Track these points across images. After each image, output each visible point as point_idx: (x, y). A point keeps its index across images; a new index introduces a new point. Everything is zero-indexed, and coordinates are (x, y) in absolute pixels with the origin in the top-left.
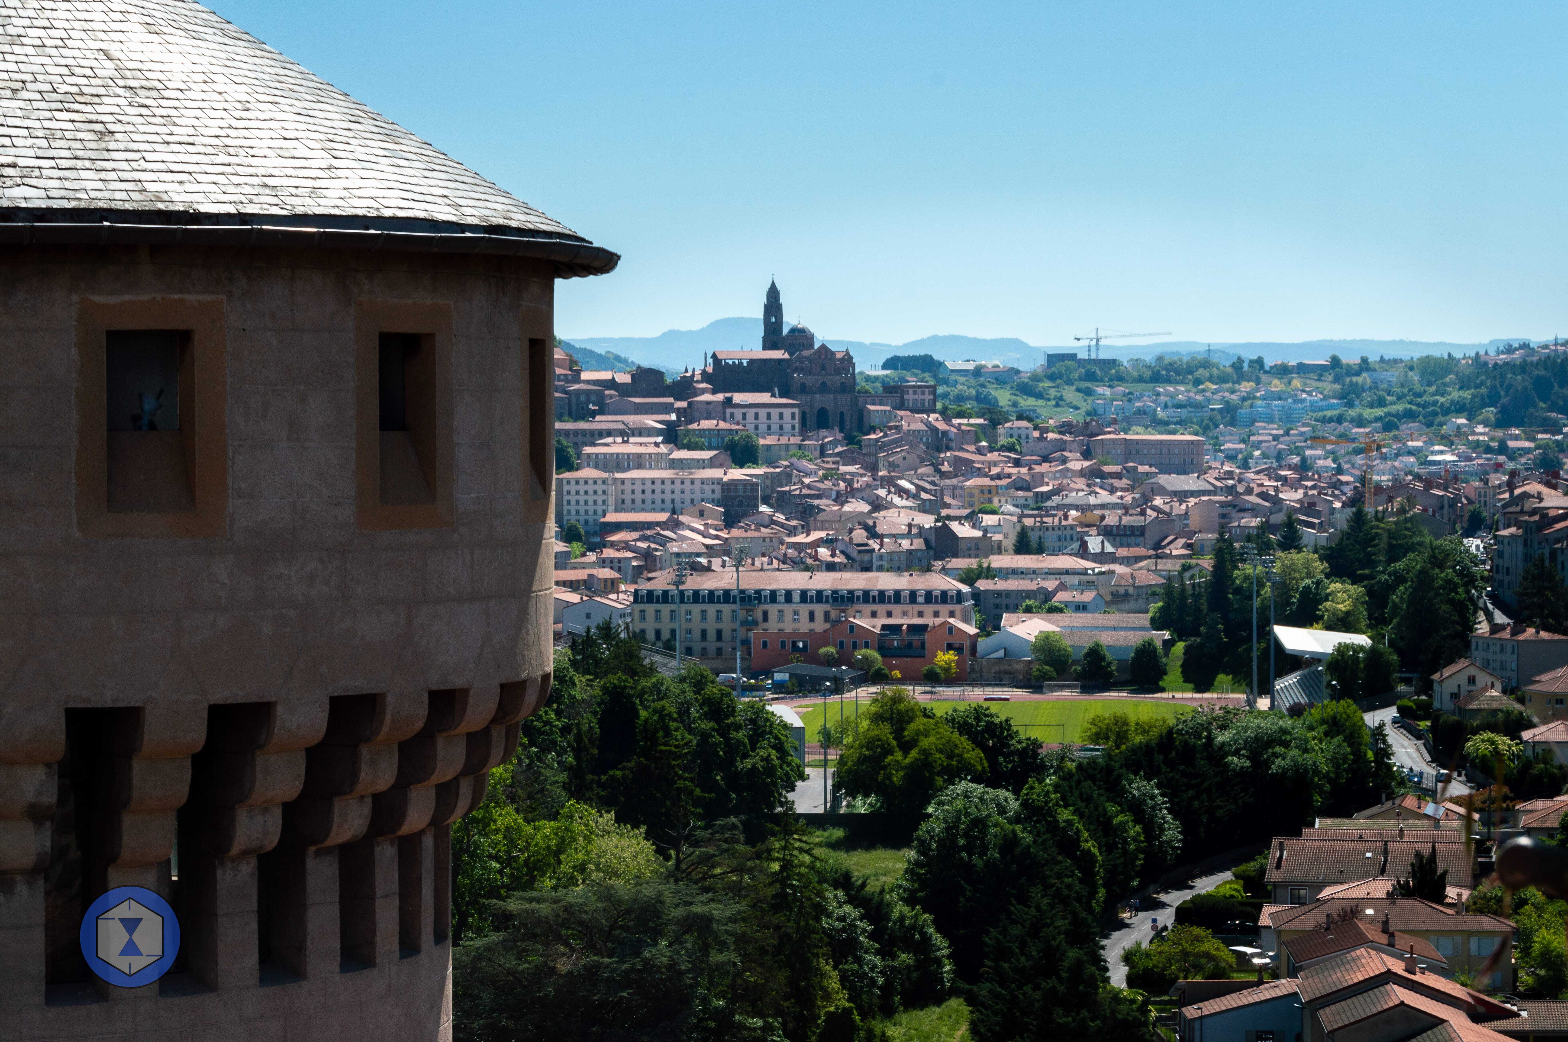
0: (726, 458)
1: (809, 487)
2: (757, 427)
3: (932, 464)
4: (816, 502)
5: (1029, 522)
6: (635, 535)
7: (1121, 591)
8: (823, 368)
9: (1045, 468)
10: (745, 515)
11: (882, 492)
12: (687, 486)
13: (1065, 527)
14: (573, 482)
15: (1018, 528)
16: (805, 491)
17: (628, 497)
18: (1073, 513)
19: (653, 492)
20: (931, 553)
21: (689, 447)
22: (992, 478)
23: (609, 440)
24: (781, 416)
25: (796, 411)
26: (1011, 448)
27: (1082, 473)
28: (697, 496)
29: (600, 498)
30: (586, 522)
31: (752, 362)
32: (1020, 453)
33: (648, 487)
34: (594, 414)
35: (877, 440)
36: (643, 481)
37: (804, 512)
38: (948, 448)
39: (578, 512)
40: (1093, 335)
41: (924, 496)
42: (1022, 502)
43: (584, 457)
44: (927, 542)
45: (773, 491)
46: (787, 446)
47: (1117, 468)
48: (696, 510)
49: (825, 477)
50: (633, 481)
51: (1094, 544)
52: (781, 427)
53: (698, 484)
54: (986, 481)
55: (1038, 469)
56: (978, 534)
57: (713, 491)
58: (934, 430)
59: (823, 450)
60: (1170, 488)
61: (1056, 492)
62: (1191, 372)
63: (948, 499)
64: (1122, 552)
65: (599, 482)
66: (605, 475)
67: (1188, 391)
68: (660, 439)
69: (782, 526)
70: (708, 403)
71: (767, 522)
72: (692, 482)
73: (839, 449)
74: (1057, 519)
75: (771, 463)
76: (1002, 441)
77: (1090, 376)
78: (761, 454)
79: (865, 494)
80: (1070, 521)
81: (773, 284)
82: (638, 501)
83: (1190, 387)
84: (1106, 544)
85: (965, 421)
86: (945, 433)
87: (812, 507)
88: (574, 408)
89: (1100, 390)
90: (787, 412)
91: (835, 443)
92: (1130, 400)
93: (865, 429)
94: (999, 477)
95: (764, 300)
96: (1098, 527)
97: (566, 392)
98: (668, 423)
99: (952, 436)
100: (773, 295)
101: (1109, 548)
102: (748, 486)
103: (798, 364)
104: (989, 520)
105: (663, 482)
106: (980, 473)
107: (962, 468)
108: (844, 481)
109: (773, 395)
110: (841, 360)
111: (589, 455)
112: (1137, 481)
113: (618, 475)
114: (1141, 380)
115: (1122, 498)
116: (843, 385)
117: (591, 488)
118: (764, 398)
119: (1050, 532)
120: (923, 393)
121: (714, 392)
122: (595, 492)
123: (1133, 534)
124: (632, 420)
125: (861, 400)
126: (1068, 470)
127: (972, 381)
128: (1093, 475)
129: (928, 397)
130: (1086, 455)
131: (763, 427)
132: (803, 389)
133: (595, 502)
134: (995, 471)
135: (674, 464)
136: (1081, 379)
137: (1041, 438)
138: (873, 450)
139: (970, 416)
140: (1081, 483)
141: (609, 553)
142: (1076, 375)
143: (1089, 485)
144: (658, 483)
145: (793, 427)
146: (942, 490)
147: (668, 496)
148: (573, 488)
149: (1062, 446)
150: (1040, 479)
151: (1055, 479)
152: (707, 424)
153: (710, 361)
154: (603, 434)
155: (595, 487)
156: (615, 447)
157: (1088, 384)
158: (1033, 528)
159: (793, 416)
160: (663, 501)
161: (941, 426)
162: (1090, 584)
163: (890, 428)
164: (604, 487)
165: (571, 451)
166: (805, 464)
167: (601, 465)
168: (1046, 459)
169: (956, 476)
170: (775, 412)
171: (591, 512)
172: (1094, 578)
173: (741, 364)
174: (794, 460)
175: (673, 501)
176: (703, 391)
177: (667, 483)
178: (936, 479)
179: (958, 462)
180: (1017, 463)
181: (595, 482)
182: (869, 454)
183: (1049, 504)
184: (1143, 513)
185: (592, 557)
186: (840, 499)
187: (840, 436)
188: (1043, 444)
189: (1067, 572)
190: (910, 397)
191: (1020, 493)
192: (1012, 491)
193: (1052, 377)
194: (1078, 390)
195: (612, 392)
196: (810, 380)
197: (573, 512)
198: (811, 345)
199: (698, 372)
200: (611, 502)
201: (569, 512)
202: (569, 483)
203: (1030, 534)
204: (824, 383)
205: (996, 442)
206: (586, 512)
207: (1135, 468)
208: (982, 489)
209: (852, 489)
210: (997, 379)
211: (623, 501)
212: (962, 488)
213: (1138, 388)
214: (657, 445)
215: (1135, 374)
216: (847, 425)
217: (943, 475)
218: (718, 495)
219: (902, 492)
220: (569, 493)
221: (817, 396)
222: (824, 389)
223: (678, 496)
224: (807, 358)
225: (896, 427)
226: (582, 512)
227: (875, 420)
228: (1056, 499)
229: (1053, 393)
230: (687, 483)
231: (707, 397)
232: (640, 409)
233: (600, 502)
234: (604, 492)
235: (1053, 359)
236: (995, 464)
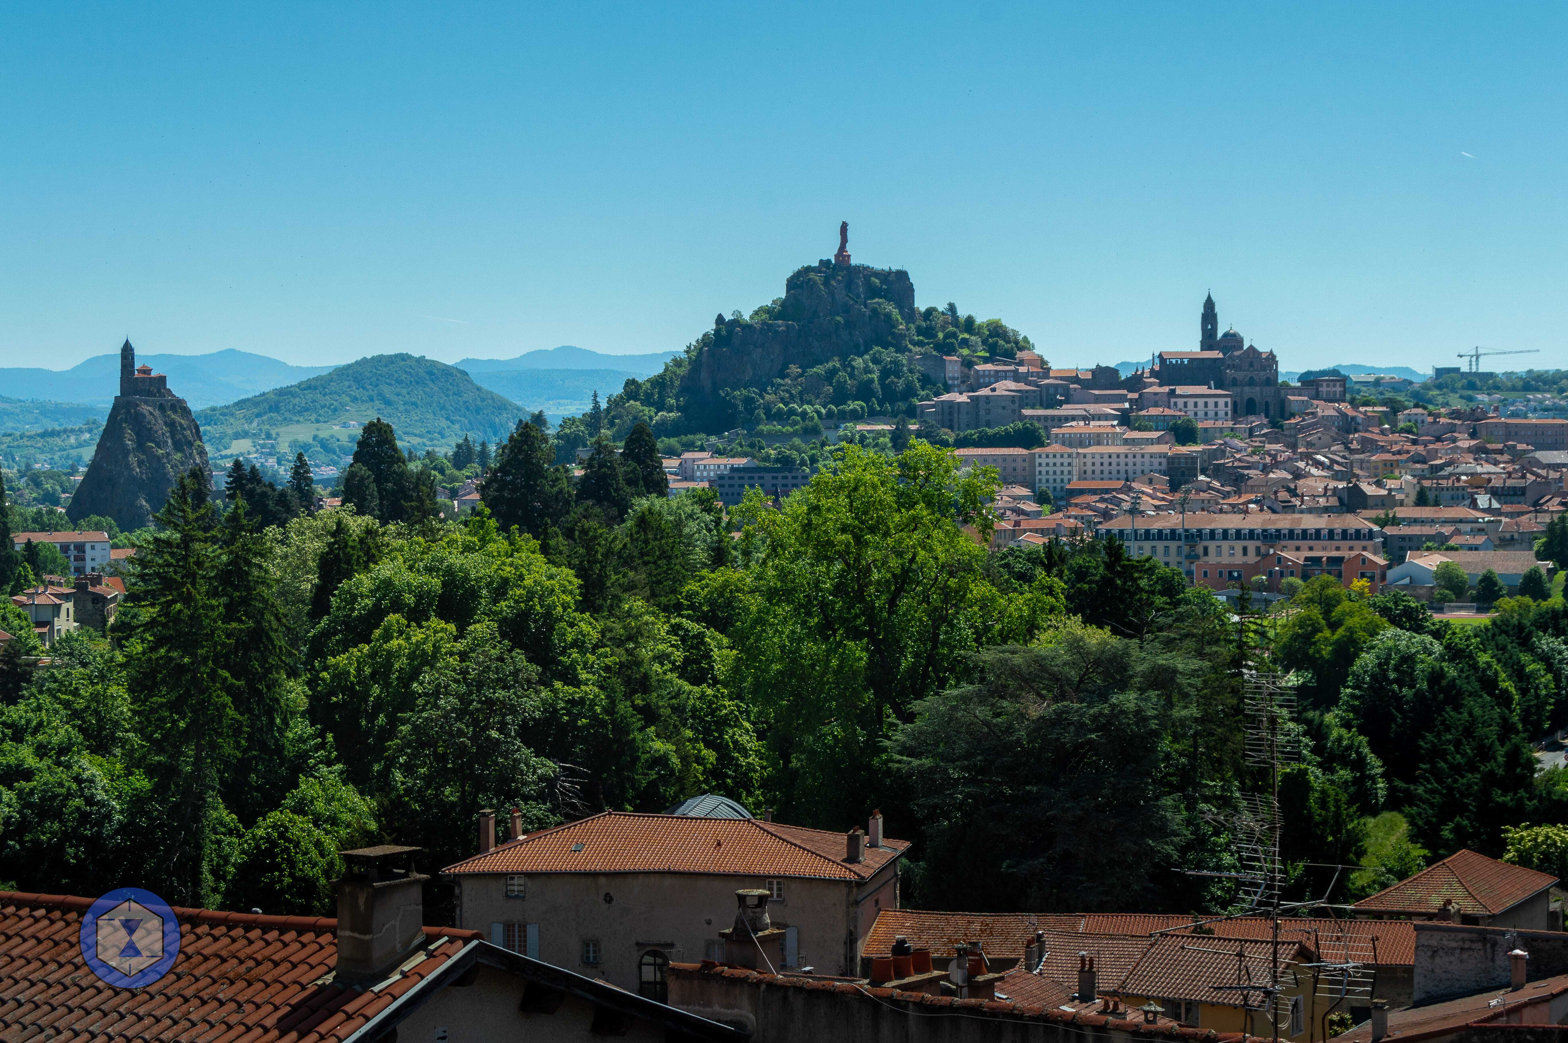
0: (1171, 437)
1: (1240, 460)
2: (1196, 414)
3: (1343, 443)
4: (1246, 472)
5: (1427, 483)
6: (1097, 498)
7: (1508, 536)
8: (1251, 365)
9: (1438, 445)
10: (1186, 483)
11: (1301, 464)
12: (1139, 459)
13: (1458, 488)
14: (1044, 456)
15: (1418, 488)
16: (1236, 464)
17: (1089, 468)
18: (1464, 478)
19: (1110, 464)
20: (1344, 509)
21: (1139, 429)
22: (1394, 454)
23: (1074, 423)
24: (1216, 404)
25: (1229, 400)
26: (1409, 431)
27: (1469, 450)
28: (1147, 468)
29: (1066, 469)
30: (1055, 488)
31: (1191, 360)
32: (1417, 435)
33: (1106, 460)
34: (1060, 403)
35: (1297, 424)
36: (1102, 456)
37: (1236, 480)
38: (1356, 431)
39: (1047, 481)
40: (1473, 353)
41: (1336, 467)
42: (1420, 473)
43: (1053, 437)
44: (1340, 500)
45: (1210, 464)
46: (1221, 430)
47: (1500, 446)
48: (1146, 478)
49: (1254, 453)
50: (1093, 456)
51: (1483, 500)
52: (1216, 414)
53: (1147, 457)
54: (1388, 457)
55: (1431, 446)
56: (1385, 492)
57: (1160, 464)
58: (1344, 415)
59: (1251, 433)
60: (1545, 461)
61: (1448, 464)
62: (1555, 383)
63: (1357, 471)
64: (1507, 508)
65: (1066, 456)
66: (1069, 450)
67: (1554, 398)
68: (1115, 423)
69: (1218, 491)
70: (1156, 394)
71: (1205, 488)
72: (1143, 456)
73: (1265, 431)
74: (1450, 482)
75: (1207, 441)
76: (1401, 425)
77: (1472, 386)
78: (1200, 435)
79: (1287, 466)
80: (1461, 484)
81: (1209, 297)
82: (1098, 472)
83: (1555, 394)
84: (1493, 501)
85: (1370, 409)
86: (1353, 418)
87: (1243, 475)
88: (1044, 399)
89: (1480, 397)
90: (1221, 402)
91: (1261, 427)
92: (1505, 405)
93: (1287, 414)
94: (1399, 452)
95: (1201, 310)
96: (1486, 488)
97: (1038, 386)
98: (1123, 411)
99: (1360, 421)
100: (1209, 305)
101: (1495, 505)
102: (1191, 459)
103: (1230, 362)
104: (1391, 484)
105: (1118, 456)
106: (1383, 449)
107: (1369, 446)
108: (1270, 455)
109: (1210, 388)
110: (1267, 359)
111: (1057, 435)
112: (1516, 456)
113: (1080, 451)
114: (1514, 389)
115: (1504, 468)
116: (1268, 379)
117: (1058, 460)
118: (1202, 390)
119: (1445, 492)
120: (1335, 386)
121: (1160, 385)
122: (1062, 464)
123: (1515, 494)
124: (1093, 408)
125: (1283, 392)
126: (1458, 447)
127: (1373, 390)
128: (1479, 452)
129: (1338, 389)
130: (1473, 435)
131: (1201, 414)
132: (1234, 383)
133: (1062, 472)
134: (1395, 448)
135: (1126, 442)
136: (1463, 388)
137: (1435, 422)
138: (1293, 432)
139: (1374, 405)
140: (1470, 458)
141: (1074, 512)
142: (1459, 385)
143: (1475, 459)
144: (1114, 457)
145: (1226, 414)
146: (1352, 463)
147: (1122, 468)
148: (1044, 461)
149: (1452, 429)
150: (1434, 454)
151: (1447, 454)
152: (1154, 411)
153: (1157, 361)
154: (1068, 419)
155: (1062, 460)
156: (1078, 427)
157: (1470, 393)
158: (1430, 489)
159: (1226, 405)
160: (1118, 472)
161: (1351, 412)
162: (1481, 530)
163: (1308, 414)
164: (1070, 460)
165: (1042, 432)
166: (1237, 442)
167: (1067, 442)
168: (1438, 439)
169: (1363, 453)
170: (1211, 402)
171: (1058, 481)
172: (1484, 526)
173: (1182, 362)
174: (1228, 439)
175: (1126, 472)
176: (1152, 384)
177: (1122, 457)
178: (1347, 454)
179: (1364, 441)
180: (1415, 442)
181: (1062, 456)
182: (1290, 436)
183: (1442, 473)
184: (1524, 477)
185: (1061, 515)
186: (1266, 469)
187: (1265, 421)
188: (1435, 427)
189: (1461, 521)
190: (1324, 389)
191: (1418, 466)
192: (1410, 464)
193: (1439, 387)
194: (1461, 397)
195: (1075, 386)
196: (1240, 375)
197: (1044, 481)
198: (1241, 347)
199: (1147, 370)
200: (1075, 471)
201: (1040, 480)
202: (1040, 456)
203: (1428, 493)
204: (1252, 378)
205: (1396, 426)
206: (1055, 480)
207: (1514, 447)
208: (1385, 463)
209: (1276, 462)
210: (1393, 388)
211: (1085, 472)
212: (1368, 461)
213: (1511, 396)
214: (1113, 426)
215: (1509, 384)
216: (1272, 412)
217: (1352, 451)
218: (1164, 466)
219: (1318, 464)
220: (1040, 465)
221: (1246, 389)
222: (1252, 382)
223: (1130, 468)
224: (1238, 357)
225: (1312, 413)
226: (1051, 481)
227: (1294, 408)
228: (1449, 469)
229: (1440, 399)
230: (1139, 457)
231: (1156, 389)
232: (1098, 400)
233: (1066, 473)
234: (1069, 464)
235: (1439, 372)
236: (1396, 443)
